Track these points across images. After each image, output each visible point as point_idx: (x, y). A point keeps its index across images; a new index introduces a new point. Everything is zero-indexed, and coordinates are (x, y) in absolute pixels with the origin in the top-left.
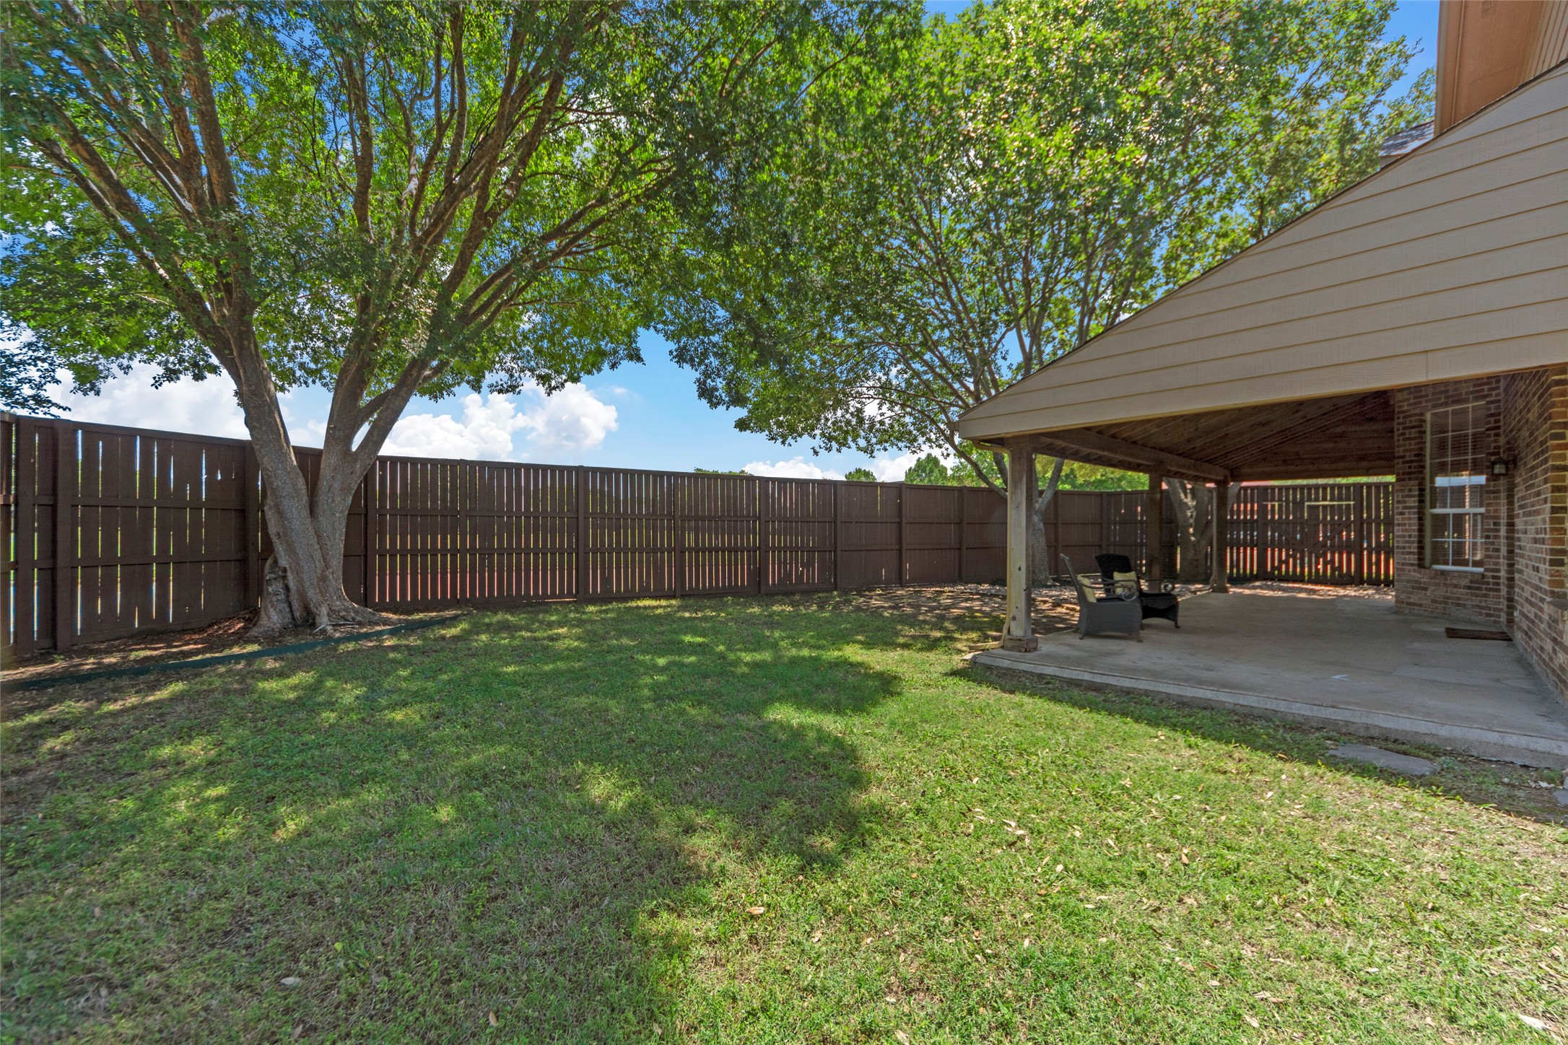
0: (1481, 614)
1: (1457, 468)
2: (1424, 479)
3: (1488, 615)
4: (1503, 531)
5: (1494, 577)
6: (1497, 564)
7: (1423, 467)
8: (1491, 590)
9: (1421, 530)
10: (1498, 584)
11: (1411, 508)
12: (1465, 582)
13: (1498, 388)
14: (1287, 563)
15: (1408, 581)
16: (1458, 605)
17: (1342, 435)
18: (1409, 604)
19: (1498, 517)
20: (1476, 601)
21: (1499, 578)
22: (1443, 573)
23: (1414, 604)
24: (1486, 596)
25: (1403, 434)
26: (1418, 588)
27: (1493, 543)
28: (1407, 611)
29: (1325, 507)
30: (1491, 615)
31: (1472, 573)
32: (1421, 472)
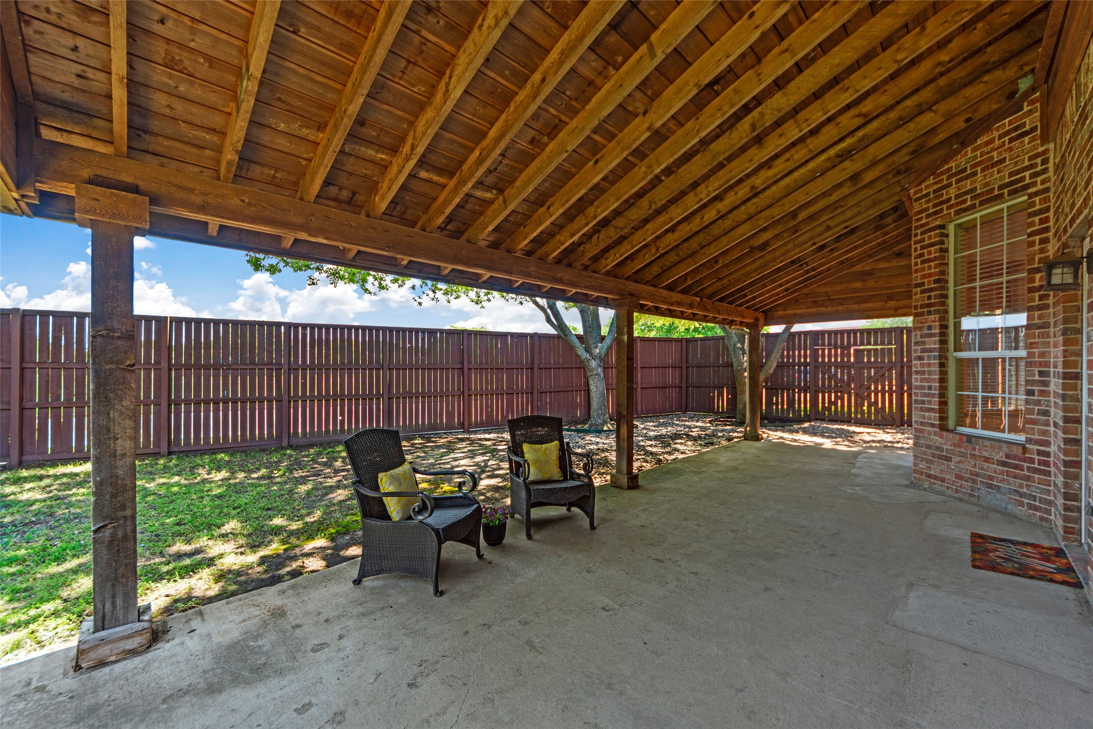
0: (1022, 504)
1: (989, 306)
2: (946, 312)
3: (1031, 507)
4: (1055, 385)
5: (1039, 453)
6: (1045, 433)
7: (946, 297)
8: (1036, 471)
9: (943, 380)
10: (1047, 464)
11: (931, 350)
12: (1000, 456)
13: (1045, 171)
14: (836, 404)
15: (928, 447)
16: (991, 486)
17: (870, 273)
18: (929, 476)
19: (1047, 364)
20: (1014, 484)
21: (1048, 454)
22: (970, 438)
23: (935, 478)
24: (1028, 478)
25: (922, 255)
26: (940, 457)
27: (1038, 403)
28: (926, 485)
29: (869, 351)
30: (1036, 508)
31: (1009, 443)
32: (943, 304)
